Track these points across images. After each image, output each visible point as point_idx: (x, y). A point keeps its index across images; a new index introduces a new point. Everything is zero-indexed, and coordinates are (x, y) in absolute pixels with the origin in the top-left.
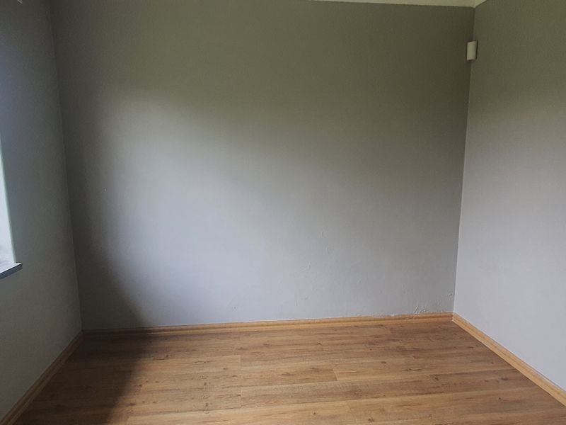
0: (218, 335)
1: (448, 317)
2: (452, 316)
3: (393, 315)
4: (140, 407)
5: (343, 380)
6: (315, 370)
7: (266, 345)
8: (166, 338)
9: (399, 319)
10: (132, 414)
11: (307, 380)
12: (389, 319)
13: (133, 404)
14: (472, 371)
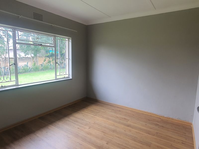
0: (111, 105)
1: (190, 124)
2: (192, 124)
3: (165, 116)
4: (85, 111)
5: (129, 123)
6: (125, 119)
7: (120, 111)
8: (100, 103)
9: (167, 118)
10: (83, 111)
11: (120, 119)
12: (164, 117)
13: (84, 110)
14: (174, 137)
